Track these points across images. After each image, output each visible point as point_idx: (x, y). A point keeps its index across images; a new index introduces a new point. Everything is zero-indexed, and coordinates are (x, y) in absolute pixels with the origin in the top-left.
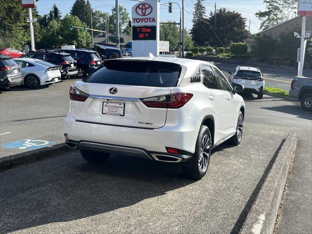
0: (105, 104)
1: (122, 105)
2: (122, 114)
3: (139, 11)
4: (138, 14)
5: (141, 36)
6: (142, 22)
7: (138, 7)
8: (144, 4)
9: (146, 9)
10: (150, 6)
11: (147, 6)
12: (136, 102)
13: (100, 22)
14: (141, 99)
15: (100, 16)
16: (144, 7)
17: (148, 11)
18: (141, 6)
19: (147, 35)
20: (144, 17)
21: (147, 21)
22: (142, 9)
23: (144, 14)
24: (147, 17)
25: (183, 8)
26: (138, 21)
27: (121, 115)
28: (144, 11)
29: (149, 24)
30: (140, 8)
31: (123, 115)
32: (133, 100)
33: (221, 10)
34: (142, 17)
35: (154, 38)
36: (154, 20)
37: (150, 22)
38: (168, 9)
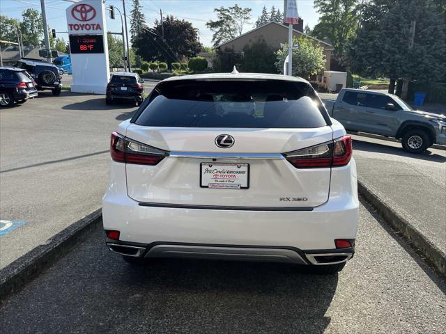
3: (77, 15)
4: (76, 18)
5: (83, 48)
6: (82, 29)
7: (74, 9)
8: (83, 6)
9: (86, 12)
10: (92, 9)
11: (88, 8)
13: (7, 31)
15: (6, 23)
16: (83, 9)
17: (90, 15)
18: (79, 8)
19: (91, 47)
20: (85, 23)
21: (90, 29)
22: (81, 12)
23: (84, 19)
24: (89, 23)
25: (125, 14)
26: (77, 27)
28: (84, 15)
29: (92, 32)
30: (78, 11)
33: (168, 19)
34: (82, 23)
35: (101, 50)
36: (99, 27)
37: (93, 29)
38: (109, 15)
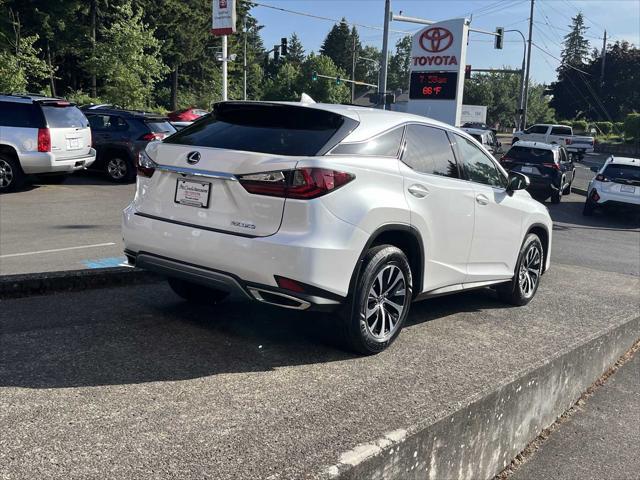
0: (180, 183)
1: (207, 187)
2: (205, 205)
3: (427, 43)
5: (427, 90)
6: (430, 64)
7: (424, 35)
8: (436, 29)
9: (440, 39)
10: (448, 34)
11: (442, 33)
12: (228, 182)
13: (373, 68)
14: (238, 177)
15: (374, 58)
16: (436, 35)
17: (444, 42)
18: (430, 34)
19: (437, 89)
20: (436, 55)
21: (441, 63)
22: (432, 39)
23: (435, 49)
24: (441, 54)
25: (530, 41)
26: (423, 61)
27: (203, 207)
28: (436, 43)
29: (443, 68)
30: (429, 38)
31: (207, 207)
32: (224, 177)
33: (616, 47)
34: (431, 55)
35: (452, 96)
36: (455, 61)
37: (446, 64)
38: (493, 39)
